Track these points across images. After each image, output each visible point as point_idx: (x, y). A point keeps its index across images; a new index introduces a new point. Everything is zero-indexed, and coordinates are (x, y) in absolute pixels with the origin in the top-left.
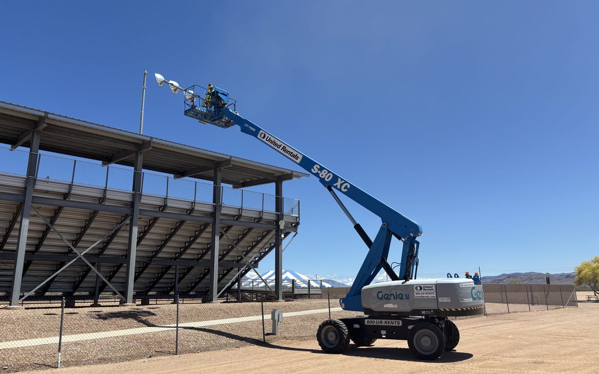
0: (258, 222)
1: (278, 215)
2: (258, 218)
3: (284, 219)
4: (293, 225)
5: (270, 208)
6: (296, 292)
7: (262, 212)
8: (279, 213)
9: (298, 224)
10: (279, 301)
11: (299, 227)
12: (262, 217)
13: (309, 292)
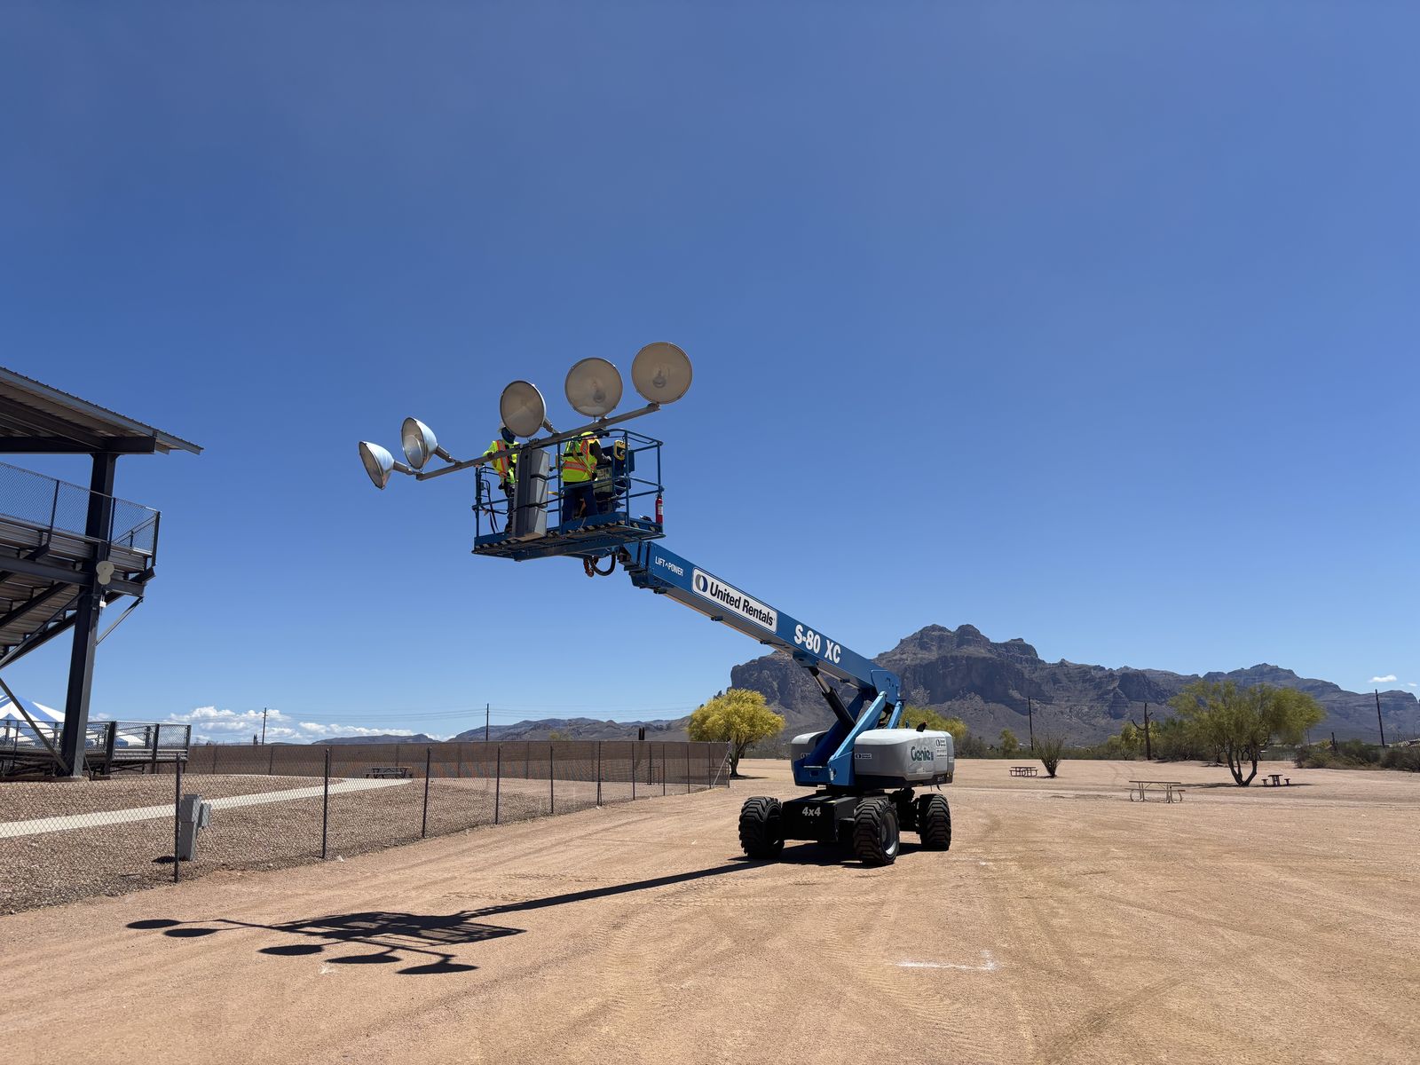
0: (31, 558)
1: (94, 546)
2: (31, 548)
3: (110, 558)
4: (131, 576)
5: (73, 521)
6: (118, 754)
7: (50, 532)
8: (99, 541)
9: (149, 574)
10: (70, 780)
11: (150, 583)
12: (47, 545)
13: (154, 755)
